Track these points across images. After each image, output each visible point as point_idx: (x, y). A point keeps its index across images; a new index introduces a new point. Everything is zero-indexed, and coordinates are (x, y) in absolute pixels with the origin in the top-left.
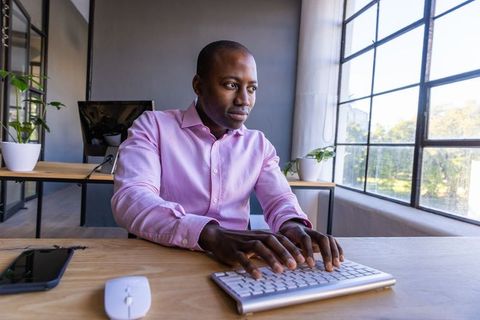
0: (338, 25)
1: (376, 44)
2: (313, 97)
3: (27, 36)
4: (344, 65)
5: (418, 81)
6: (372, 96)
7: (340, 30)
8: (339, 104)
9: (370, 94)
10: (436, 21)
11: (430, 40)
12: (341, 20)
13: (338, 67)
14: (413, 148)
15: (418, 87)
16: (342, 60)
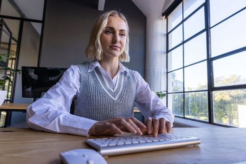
0: (165, 35)
1: (184, 42)
2: (154, 69)
3: (9, 44)
4: (169, 54)
5: (206, 58)
6: (184, 67)
7: (165, 37)
8: (167, 73)
9: (182, 67)
10: (211, 29)
11: (209, 38)
12: (166, 33)
13: (166, 55)
14: (207, 92)
15: (206, 61)
16: (168, 51)
